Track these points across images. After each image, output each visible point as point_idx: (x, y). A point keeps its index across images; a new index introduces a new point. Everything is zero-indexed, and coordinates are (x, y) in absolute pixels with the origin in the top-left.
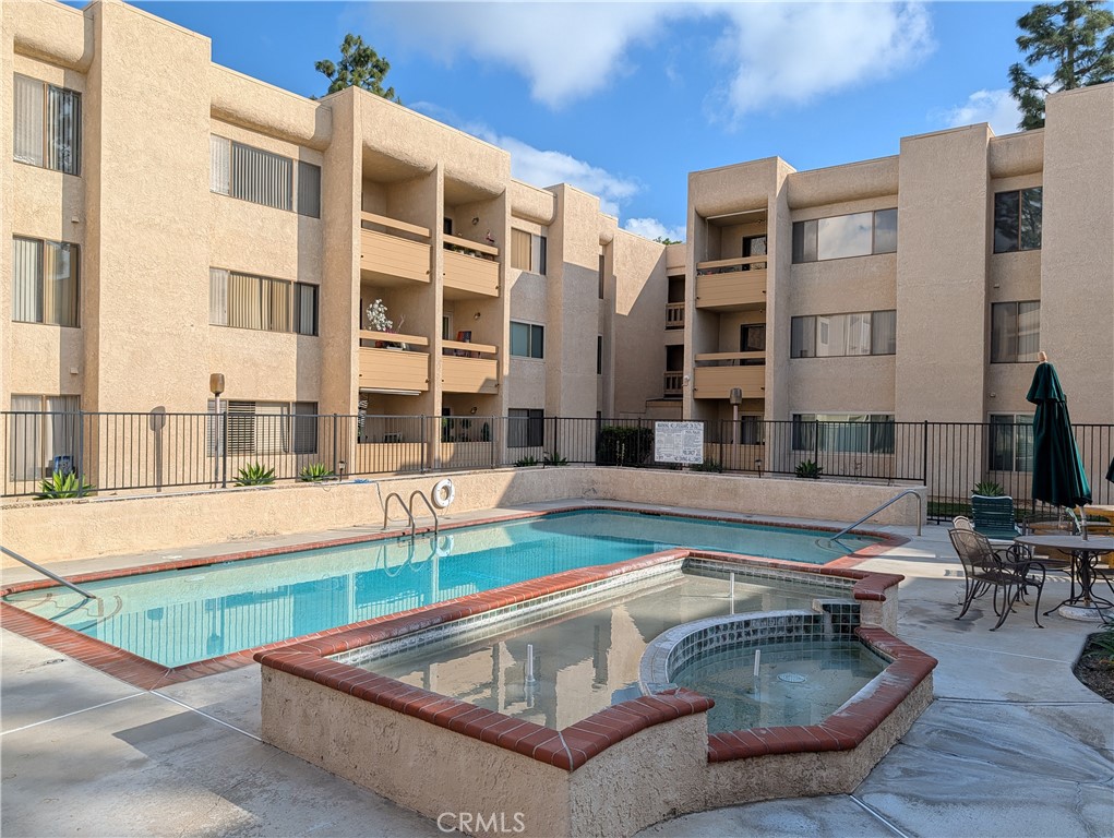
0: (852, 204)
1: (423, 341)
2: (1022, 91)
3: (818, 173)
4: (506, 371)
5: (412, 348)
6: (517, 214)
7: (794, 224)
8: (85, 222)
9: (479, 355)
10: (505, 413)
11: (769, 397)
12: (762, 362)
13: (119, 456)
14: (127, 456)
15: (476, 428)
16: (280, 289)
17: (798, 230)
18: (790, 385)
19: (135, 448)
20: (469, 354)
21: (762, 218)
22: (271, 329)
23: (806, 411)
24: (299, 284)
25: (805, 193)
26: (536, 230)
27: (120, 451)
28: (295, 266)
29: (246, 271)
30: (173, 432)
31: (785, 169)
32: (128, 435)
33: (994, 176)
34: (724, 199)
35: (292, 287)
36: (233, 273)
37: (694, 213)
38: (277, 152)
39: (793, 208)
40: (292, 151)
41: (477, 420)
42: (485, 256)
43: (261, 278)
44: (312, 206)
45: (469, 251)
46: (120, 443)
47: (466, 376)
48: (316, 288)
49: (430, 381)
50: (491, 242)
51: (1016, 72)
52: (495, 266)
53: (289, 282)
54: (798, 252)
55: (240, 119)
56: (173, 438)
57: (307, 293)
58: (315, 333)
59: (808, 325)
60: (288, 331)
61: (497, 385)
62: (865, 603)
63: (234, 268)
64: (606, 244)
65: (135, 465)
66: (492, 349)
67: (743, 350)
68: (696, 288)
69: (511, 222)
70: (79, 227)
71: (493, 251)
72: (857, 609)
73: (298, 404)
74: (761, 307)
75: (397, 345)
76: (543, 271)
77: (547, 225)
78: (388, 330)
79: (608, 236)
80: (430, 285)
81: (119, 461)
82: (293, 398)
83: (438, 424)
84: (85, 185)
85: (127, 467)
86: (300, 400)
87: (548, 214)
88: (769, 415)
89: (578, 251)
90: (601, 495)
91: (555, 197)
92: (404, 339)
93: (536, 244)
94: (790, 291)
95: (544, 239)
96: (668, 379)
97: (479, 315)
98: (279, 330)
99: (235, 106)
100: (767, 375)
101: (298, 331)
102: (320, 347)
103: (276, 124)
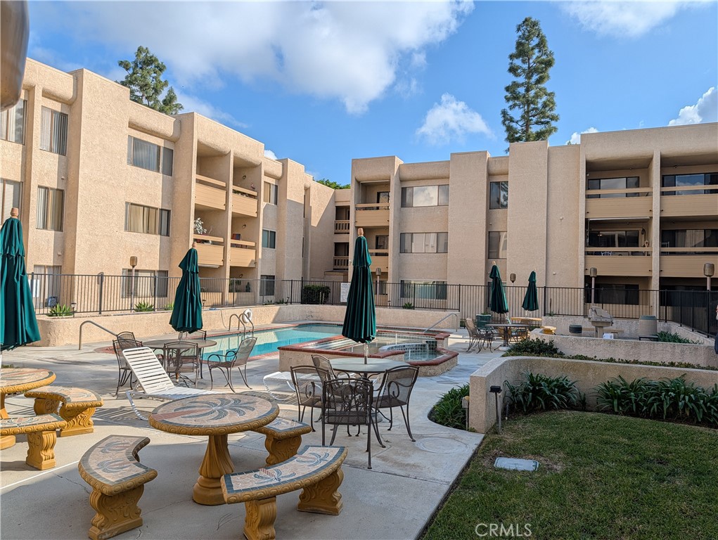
0: (429, 181)
1: (221, 240)
2: (507, 122)
3: (413, 166)
4: (260, 256)
5: (214, 243)
6: (266, 174)
7: (402, 188)
8: (67, 178)
9: (246, 247)
10: (259, 278)
11: (390, 271)
12: (386, 255)
13: (83, 297)
14: (86, 297)
15: (244, 285)
16: (153, 211)
17: (404, 190)
18: (400, 266)
19: (90, 293)
20: (242, 246)
21: (388, 184)
22: (148, 233)
23: (406, 279)
24: (162, 210)
25: (407, 174)
26: (273, 181)
27: (83, 294)
28: (160, 201)
29: (137, 203)
30: (107, 285)
31: (399, 162)
32: (87, 286)
33: (490, 175)
34: (368, 174)
35: (158, 211)
36: (132, 204)
37: (354, 179)
38: (153, 142)
39: (402, 181)
40: (161, 142)
41: (244, 280)
42: (250, 196)
43: (144, 206)
44: (169, 171)
45: (243, 194)
46: (83, 290)
47: (241, 258)
48: (169, 212)
49: (224, 260)
50: (253, 189)
51: (504, 113)
52: (255, 201)
53: (157, 209)
54: (404, 202)
55: (138, 127)
56: (107, 288)
57: (165, 214)
58: (168, 234)
59: (408, 238)
60: (155, 233)
61: (255, 263)
62: (438, 341)
63: (132, 202)
64: (307, 189)
65: (89, 301)
66: (253, 244)
67: (377, 248)
68: (355, 217)
69: (264, 179)
70: (65, 181)
71: (255, 194)
72: (436, 342)
73: (159, 271)
74: (387, 228)
75: (207, 241)
76: (276, 203)
77: (278, 179)
78: (203, 234)
79: (308, 185)
80: (226, 211)
81: (83, 299)
82: (157, 268)
83: (227, 282)
84: (68, 160)
85: (86, 303)
86: (161, 269)
87: (279, 174)
88: (390, 280)
89: (294, 194)
90: (315, 318)
91: (283, 165)
92: (211, 239)
93: (273, 189)
94: (400, 221)
95: (276, 186)
96: (335, 260)
97: (245, 225)
98: (151, 233)
99: (137, 121)
100: (389, 261)
101: (161, 234)
102: (171, 242)
103: (155, 130)
